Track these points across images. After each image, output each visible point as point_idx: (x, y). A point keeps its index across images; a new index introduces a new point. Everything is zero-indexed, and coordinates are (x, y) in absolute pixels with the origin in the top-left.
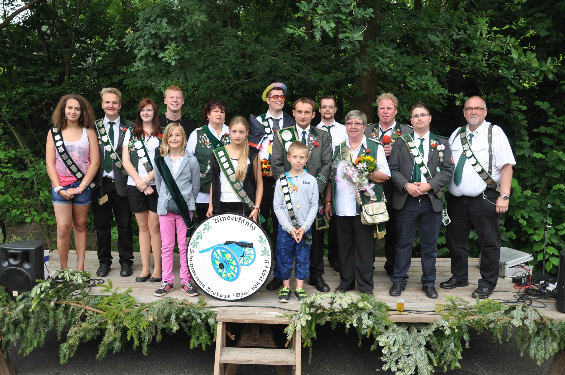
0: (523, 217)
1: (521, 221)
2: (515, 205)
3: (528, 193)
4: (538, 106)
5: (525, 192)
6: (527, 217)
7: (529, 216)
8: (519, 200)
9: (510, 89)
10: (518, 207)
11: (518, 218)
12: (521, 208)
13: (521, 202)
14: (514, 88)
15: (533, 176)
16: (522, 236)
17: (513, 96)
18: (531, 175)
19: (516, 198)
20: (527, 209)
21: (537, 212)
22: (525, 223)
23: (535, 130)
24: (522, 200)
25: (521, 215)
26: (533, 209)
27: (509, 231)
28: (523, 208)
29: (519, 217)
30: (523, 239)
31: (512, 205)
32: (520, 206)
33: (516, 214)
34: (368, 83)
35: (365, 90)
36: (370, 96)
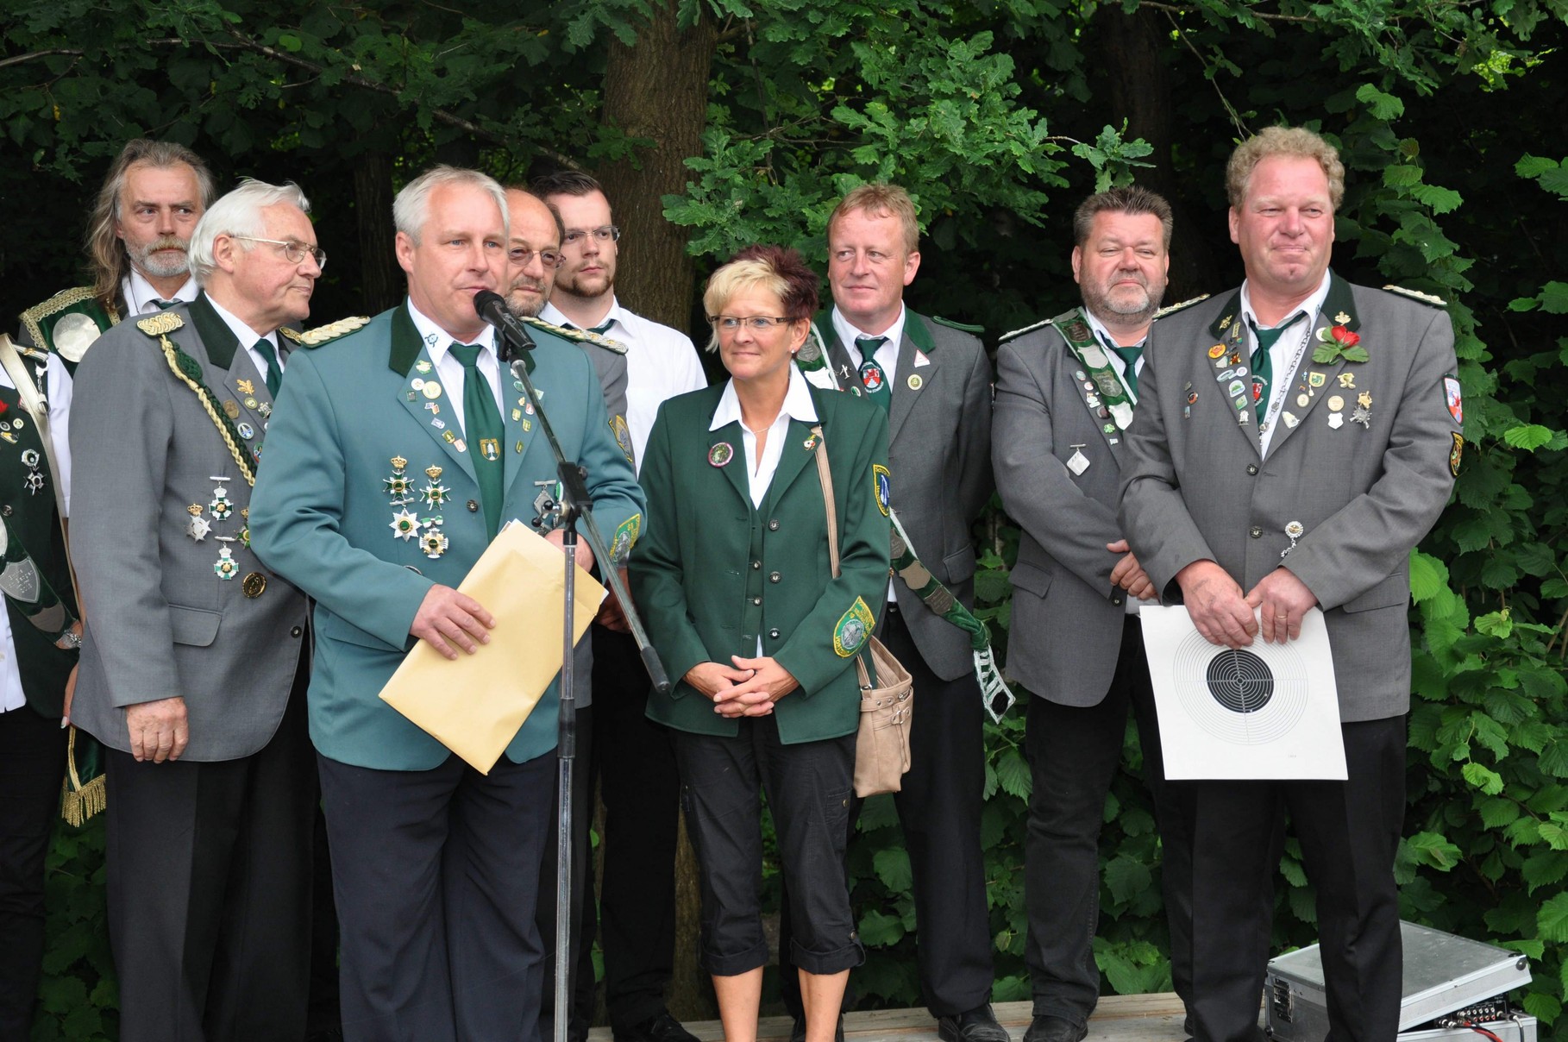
0: (1482, 755)
1: (1474, 773)
2: (1440, 695)
3: (1500, 624)
4: (1532, 184)
5: (1481, 623)
6: (1502, 753)
7: (1513, 749)
8: (1460, 668)
9: (1371, 105)
10: (1453, 703)
11: (1457, 758)
12: (1468, 709)
13: (1469, 679)
14: (1395, 92)
15: (1519, 539)
16: (1485, 856)
17: (1392, 135)
18: (1506, 537)
19: (1441, 660)
20: (1503, 713)
21: (1555, 723)
22: (1495, 784)
23: (1519, 305)
24: (1473, 664)
25: (1473, 742)
26: (1532, 710)
27: (1416, 832)
28: (1482, 709)
29: (1463, 752)
30: (1494, 873)
31: (1422, 693)
32: (1464, 696)
33: (1444, 737)
34: (655, 90)
35: (642, 127)
36: (667, 155)
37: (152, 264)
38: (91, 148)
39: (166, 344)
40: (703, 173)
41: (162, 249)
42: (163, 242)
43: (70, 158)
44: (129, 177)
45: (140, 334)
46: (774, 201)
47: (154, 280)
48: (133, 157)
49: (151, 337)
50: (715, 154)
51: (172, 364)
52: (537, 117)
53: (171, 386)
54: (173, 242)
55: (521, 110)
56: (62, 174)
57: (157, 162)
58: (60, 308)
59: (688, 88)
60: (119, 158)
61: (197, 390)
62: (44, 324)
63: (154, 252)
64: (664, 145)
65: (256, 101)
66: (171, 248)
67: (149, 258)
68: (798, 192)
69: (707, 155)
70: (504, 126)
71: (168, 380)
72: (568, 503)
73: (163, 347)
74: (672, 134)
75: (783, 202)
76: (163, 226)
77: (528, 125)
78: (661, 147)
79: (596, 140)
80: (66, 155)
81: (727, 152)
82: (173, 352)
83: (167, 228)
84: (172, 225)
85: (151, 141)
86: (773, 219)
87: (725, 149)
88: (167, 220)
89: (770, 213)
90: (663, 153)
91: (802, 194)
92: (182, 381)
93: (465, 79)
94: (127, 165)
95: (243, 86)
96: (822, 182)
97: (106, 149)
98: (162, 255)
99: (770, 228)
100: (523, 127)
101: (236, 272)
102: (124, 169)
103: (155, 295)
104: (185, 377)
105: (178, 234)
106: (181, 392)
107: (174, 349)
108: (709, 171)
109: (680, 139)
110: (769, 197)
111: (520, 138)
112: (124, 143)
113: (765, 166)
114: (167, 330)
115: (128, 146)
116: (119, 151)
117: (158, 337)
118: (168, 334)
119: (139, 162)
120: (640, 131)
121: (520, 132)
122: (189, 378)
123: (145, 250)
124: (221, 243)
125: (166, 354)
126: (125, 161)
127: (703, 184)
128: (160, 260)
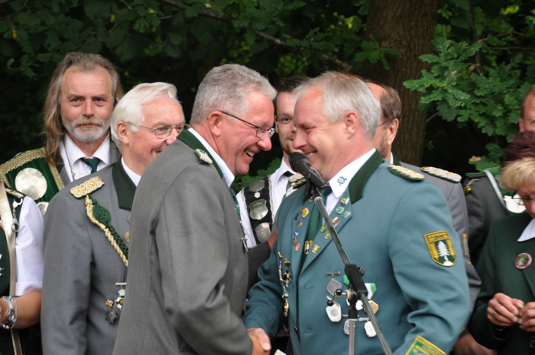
34: (401, 17)
35: (392, 41)
36: (408, 59)
37: (78, 133)
38: (43, 57)
39: (88, 200)
40: (433, 64)
41: (85, 125)
42: (85, 121)
43: (29, 64)
44: (66, 78)
45: (72, 197)
46: (481, 85)
47: (81, 144)
48: (70, 63)
49: (79, 199)
50: (441, 52)
51: (90, 214)
52: (322, 35)
53: (90, 229)
54: (92, 121)
55: (312, 32)
56: (24, 74)
57: (85, 69)
58: (19, 165)
59: (423, 15)
60: (61, 63)
61: (105, 230)
62: (10, 175)
63: (79, 125)
64: (406, 52)
65: (145, 27)
66: (91, 124)
67: (76, 129)
68: (499, 79)
69: (437, 53)
70: (301, 42)
71: (88, 225)
72: (351, 291)
73: (86, 203)
74: (411, 46)
75: (487, 86)
76: (86, 110)
77: (316, 41)
78: (404, 54)
79: (359, 49)
80: (27, 62)
81: (449, 50)
82: (92, 206)
83: (89, 112)
84: (92, 110)
85: (82, 54)
86: (480, 97)
87: (448, 48)
88: (89, 107)
89: (478, 93)
90: (405, 58)
91: (501, 81)
92: (96, 225)
93: (277, 13)
94: (66, 69)
95: (136, 19)
96: (513, 74)
97: (52, 58)
98: (84, 128)
99: (478, 102)
100: (313, 42)
101: (130, 144)
102: (64, 72)
103: (82, 155)
104: (97, 222)
105: (96, 115)
106: (97, 231)
107: (93, 204)
108: (437, 63)
109: (417, 48)
110: (478, 82)
111: (311, 49)
112: (64, 54)
113: (474, 62)
114: (90, 191)
115: (67, 56)
116: (61, 60)
117: (84, 197)
118: (90, 195)
119: (73, 68)
120: (390, 44)
121: (311, 46)
122: (100, 222)
123: (74, 124)
124: (121, 126)
125: (87, 208)
126: (65, 66)
127: (433, 71)
128: (84, 131)
